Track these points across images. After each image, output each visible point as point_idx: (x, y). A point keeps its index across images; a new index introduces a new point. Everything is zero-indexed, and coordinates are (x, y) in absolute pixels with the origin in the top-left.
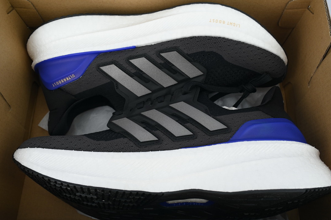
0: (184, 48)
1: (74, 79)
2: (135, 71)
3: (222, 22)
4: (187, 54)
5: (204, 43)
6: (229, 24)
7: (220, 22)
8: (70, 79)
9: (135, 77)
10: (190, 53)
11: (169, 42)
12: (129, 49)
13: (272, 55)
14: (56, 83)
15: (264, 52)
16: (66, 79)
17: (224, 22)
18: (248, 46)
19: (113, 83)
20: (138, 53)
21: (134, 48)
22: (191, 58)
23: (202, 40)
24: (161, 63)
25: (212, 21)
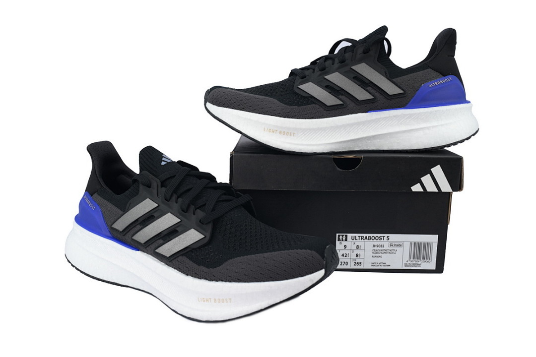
0: (319, 109)
1: (429, 83)
2: (367, 88)
3: (282, 133)
4: (316, 104)
5: (299, 113)
6: (275, 131)
7: (284, 134)
8: (434, 83)
9: (367, 82)
10: (314, 105)
11: (334, 115)
14: (448, 80)
16: (437, 83)
17: (280, 132)
19: (390, 78)
21: (369, 111)
22: (310, 100)
25: (292, 134)
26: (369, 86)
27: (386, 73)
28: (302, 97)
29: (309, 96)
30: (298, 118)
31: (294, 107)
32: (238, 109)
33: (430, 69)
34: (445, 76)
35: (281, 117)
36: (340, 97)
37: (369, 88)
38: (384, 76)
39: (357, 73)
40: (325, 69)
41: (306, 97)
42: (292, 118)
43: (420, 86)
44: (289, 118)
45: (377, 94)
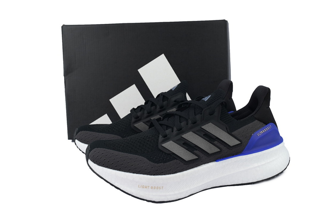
0: (180, 164)
1: (257, 132)
2: (214, 142)
3: (153, 188)
4: (177, 159)
5: (165, 169)
6: (147, 187)
7: (155, 188)
8: (260, 132)
9: (215, 138)
10: (175, 161)
11: (192, 167)
12: (220, 159)
13: (106, 166)
14: (269, 128)
15: (115, 167)
16: (263, 132)
17: (152, 188)
18: (130, 171)
19: (230, 132)
20: (214, 156)
21: (216, 160)
22: (173, 156)
23: (167, 172)
24: (196, 150)
25: (161, 188)
26: (216, 140)
27: (227, 129)
28: (165, 153)
29: (171, 153)
30: (165, 175)
31: (160, 164)
32: (115, 170)
33: (256, 121)
34: (267, 124)
35: (151, 175)
36: (195, 151)
37: (216, 142)
38: (226, 132)
39: (206, 132)
40: (181, 129)
41: (169, 154)
42: (160, 175)
43: (251, 136)
44: (158, 175)
45: (222, 146)
